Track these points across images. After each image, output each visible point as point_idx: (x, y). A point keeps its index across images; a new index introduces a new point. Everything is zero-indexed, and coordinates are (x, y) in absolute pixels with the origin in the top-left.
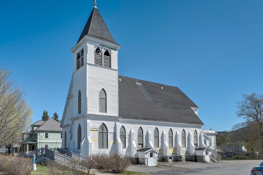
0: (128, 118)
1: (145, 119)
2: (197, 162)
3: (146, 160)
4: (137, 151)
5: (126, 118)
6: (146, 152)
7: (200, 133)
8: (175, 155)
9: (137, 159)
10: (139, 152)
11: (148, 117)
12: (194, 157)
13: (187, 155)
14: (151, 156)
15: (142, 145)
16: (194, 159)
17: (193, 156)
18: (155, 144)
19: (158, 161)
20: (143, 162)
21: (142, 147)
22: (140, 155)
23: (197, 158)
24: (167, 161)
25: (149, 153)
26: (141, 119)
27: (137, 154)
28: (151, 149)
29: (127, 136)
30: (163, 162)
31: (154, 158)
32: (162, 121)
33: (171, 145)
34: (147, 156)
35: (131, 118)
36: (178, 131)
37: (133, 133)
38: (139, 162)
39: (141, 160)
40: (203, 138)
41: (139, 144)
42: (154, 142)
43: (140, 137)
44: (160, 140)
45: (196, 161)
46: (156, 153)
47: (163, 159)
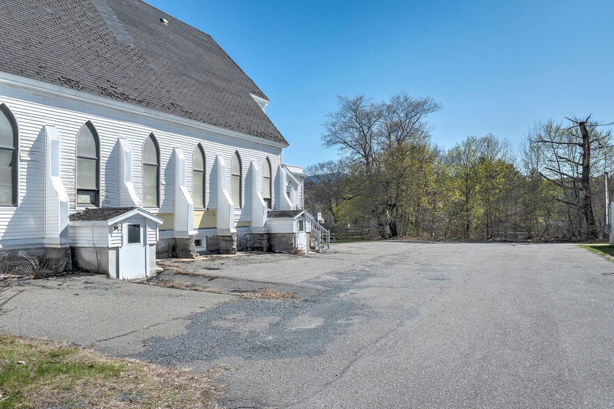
0: (29, 77)
1: (110, 95)
2: (274, 252)
3: (112, 254)
4: (72, 217)
5: (21, 73)
6: (111, 222)
7: (279, 168)
8: (210, 233)
9: (73, 252)
10: (78, 223)
11: (120, 90)
12: (266, 237)
13: (244, 231)
14: (134, 237)
15: (95, 194)
16: (265, 243)
17: (262, 235)
18: (145, 194)
19: (159, 254)
20: (99, 265)
21: (95, 201)
22: (87, 236)
23: (274, 242)
24: (188, 254)
25: (125, 226)
26: (91, 91)
27: (70, 231)
28: (132, 209)
29: (23, 155)
30: (173, 257)
31: (145, 244)
32: (173, 113)
33: (200, 200)
34: (117, 238)
35: (44, 79)
36: (221, 154)
37: (55, 143)
38: (82, 265)
39: (87, 257)
40: (285, 184)
41: (80, 191)
42: (140, 185)
43: (86, 163)
44: (162, 181)
45: (270, 250)
46: (154, 225)
47: (173, 249)
